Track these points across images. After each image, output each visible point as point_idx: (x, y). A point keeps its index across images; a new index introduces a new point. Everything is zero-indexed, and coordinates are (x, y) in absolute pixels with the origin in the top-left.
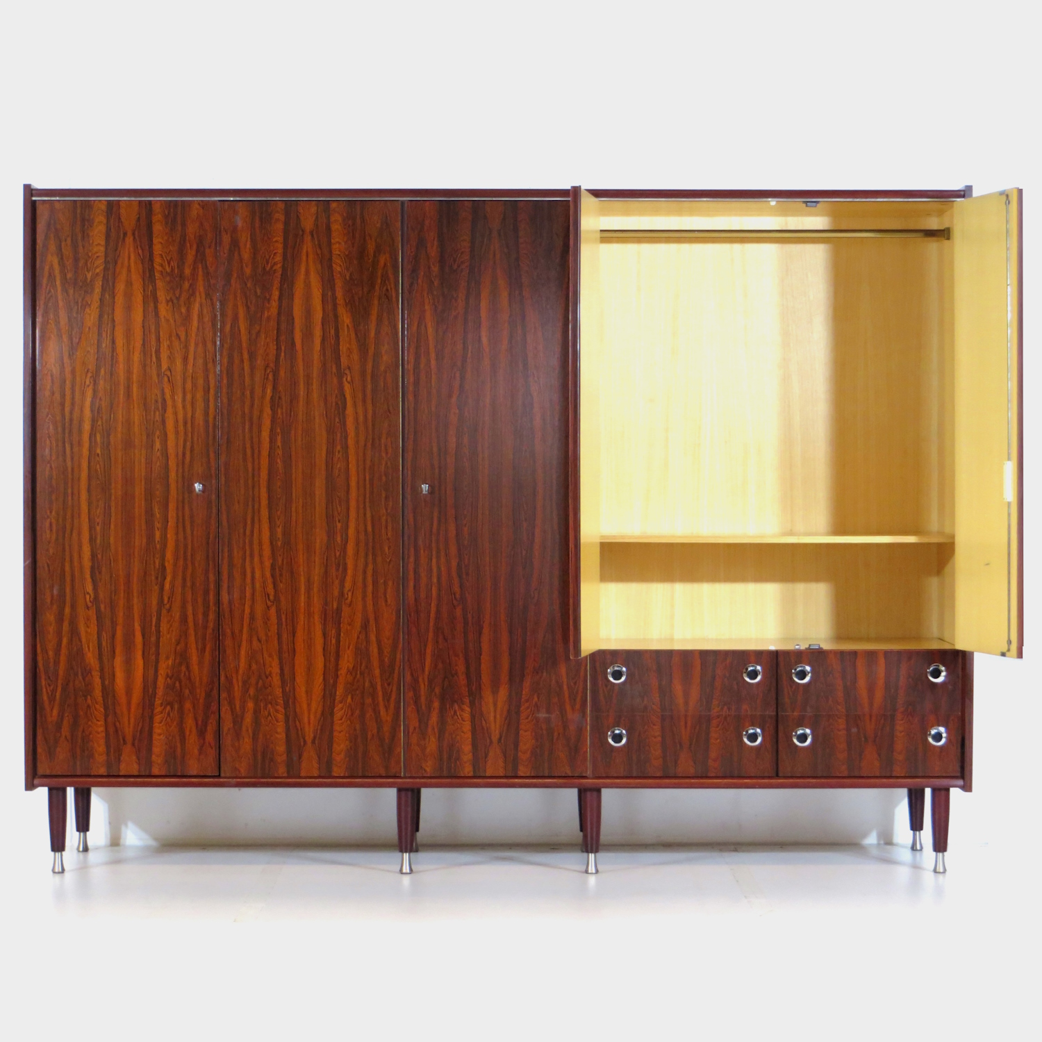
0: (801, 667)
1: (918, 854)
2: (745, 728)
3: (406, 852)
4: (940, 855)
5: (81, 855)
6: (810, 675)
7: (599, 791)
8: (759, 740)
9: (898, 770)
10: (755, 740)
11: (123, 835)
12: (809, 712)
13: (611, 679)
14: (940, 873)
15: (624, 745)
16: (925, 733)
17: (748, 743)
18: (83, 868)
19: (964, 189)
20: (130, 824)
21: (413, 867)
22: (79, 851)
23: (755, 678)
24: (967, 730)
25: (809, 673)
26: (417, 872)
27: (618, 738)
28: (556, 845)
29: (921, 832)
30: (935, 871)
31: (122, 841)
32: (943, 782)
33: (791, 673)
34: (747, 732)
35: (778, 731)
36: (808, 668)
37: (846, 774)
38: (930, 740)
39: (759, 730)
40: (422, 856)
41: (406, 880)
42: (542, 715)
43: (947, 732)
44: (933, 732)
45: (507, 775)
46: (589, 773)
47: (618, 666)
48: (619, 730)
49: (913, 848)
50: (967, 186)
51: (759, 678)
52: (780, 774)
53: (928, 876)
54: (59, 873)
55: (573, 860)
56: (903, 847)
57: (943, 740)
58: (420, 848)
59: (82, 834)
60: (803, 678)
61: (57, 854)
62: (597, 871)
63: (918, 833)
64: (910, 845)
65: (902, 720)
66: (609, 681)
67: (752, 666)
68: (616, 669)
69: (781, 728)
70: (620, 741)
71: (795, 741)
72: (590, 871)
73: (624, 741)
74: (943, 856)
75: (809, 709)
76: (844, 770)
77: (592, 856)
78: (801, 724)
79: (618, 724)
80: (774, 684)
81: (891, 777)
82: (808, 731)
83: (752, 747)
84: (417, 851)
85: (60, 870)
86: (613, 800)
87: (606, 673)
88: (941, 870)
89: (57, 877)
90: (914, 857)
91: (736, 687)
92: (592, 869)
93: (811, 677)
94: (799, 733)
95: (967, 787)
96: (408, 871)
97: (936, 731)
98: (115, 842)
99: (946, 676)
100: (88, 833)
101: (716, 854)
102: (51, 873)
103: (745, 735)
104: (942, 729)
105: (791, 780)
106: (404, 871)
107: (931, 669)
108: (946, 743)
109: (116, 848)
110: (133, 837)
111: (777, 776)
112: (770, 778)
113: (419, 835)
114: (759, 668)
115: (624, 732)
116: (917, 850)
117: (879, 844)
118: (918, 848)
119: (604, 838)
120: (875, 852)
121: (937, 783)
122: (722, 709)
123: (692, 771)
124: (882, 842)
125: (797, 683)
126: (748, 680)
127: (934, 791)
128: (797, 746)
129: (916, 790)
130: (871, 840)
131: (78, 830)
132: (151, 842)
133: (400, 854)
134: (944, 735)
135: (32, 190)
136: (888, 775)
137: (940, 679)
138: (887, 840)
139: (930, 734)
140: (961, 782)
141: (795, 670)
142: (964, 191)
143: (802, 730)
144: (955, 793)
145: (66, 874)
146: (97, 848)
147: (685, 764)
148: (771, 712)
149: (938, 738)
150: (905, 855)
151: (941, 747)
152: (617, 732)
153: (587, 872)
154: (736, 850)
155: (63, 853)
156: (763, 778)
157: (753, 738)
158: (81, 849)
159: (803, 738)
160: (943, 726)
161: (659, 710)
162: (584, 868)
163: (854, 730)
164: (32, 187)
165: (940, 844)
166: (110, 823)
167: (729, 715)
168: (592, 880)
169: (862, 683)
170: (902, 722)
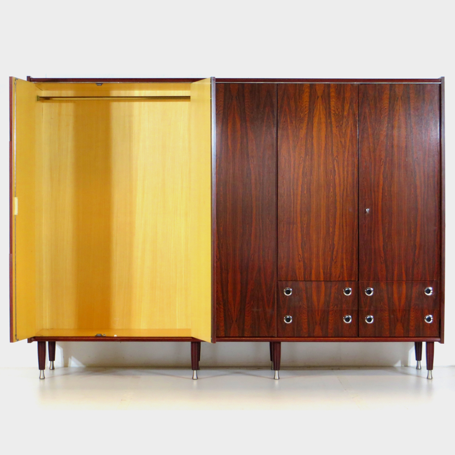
0: (369, 288)
1: (419, 371)
2: (344, 316)
3: (195, 370)
4: (430, 371)
5: (51, 371)
6: (373, 292)
7: (280, 343)
8: (350, 321)
9: (411, 334)
10: (349, 321)
11: (69, 363)
12: (372, 308)
13: (285, 294)
14: (430, 379)
15: (291, 323)
16: (423, 318)
17: (346, 322)
18: (52, 377)
19: (440, 78)
20: (72, 357)
21: (198, 376)
22: (50, 369)
23: (349, 293)
24: (442, 317)
25: (372, 291)
26: (200, 379)
27: (288, 320)
28: (261, 367)
29: (421, 361)
30: (428, 378)
31: (69, 365)
32: (431, 339)
33: (365, 291)
34: (345, 317)
35: (358, 316)
36: (372, 289)
37: (388, 336)
38: (426, 321)
39: (350, 316)
40: (201, 372)
41: (195, 382)
42: (255, 310)
43: (433, 317)
44: (427, 317)
45: (240, 336)
46: (276, 335)
47: (288, 288)
48: (289, 316)
49: (417, 368)
50: (442, 77)
51: (350, 293)
52: (360, 336)
53: (425, 381)
54: (42, 379)
55: (268, 373)
56: (413, 367)
57: (431, 321)
58: (200, 368)
59: (52, 362)
60: (370, 293)
61: (41, 371)
62: (279, 378)
63: (419, 361)
64: (416, 367)
65: (413, 312)
66: (284, 295)
67: (348, 288)
68: (287, 289)
69: (360, 315)
70: (289, 321)
71: (366, 321)
72: (276, 378)
73: (291, 321)
74: (431, 372)
75: (372, 307)
76: (387, 334)
77: (277, 372)
78: (369, 314)
79: (288, 314)
80: (357, 296)
81: (408, 337)
82: (372, 317)
83: (347, 324)
84: (199, 369)
85: (43, 378)
86: (286, 347)
87: (283, 291)
88: (430, 378)
89: (42, 381)
90: (418, 372)
91: (340, 297)
92: (277, 377)
93: (373, 293)
94: (368, 318)
95: (442, 341)
96: (196, 378)
97: (428, 317)
98: (66, 365)
99: (432, 293)
100: (54, 361)
101: (330, 371)
102: (39, 379)
103: (344, 318)
104: (431, 316)
105: (364, 338)
106: (194, 378)
107: (426, 289)
108: (433, 322)
109: (66, 368)
110: (74, 363)
111: (358, 337)
112: (356, 337)
113: (199, 362)
114: (350, 289)
115: (291, 317)
116: (418, 369)
117: (402, 366)
118: (419, 368)
119: (282, 364)
120: (400, 370)
121: (429, 340)
122: (334, 307)
123: (321, 335)
124: (403, 366)
125: (367, 295)
126: (345, 294)
127: (427, 343)
128: (367, 323)
129: (418, 343)
130: (398, 364)
131: (50, 360)
132: (81, 365)
133: (192, 371)
134: (432, 318)
135: (31, 79)
136: (407, 336)
137: (430, 294)
138: (405, 365)
139: (425, 318)
140: (439, 339)
141: (366, 290)
142: (441, 79)
143: (369, 316)
144: (437, 344)
145: (46, 380)
146: (58, 368)
147: (318, 331)
148: (355, 308)
149: (429, 320)
150: (414, 371)
151: (430, 324)
152: (288, 317)
153: (274, 379)
154: (339, 369)
155: (44, 370)
156: (352, 337)
157: (348, 320)
158: (51, 368)
159: (370, 320)
160: (431, 314)
161: (306, 308)
162: (273, 377)
163: (392, 316)
164: (31, 78)
165: (430, 366)
166: (64, 357)
167: (337, 310)
168: (277, 382)
169: (396, 296)
170: (413, 313)
